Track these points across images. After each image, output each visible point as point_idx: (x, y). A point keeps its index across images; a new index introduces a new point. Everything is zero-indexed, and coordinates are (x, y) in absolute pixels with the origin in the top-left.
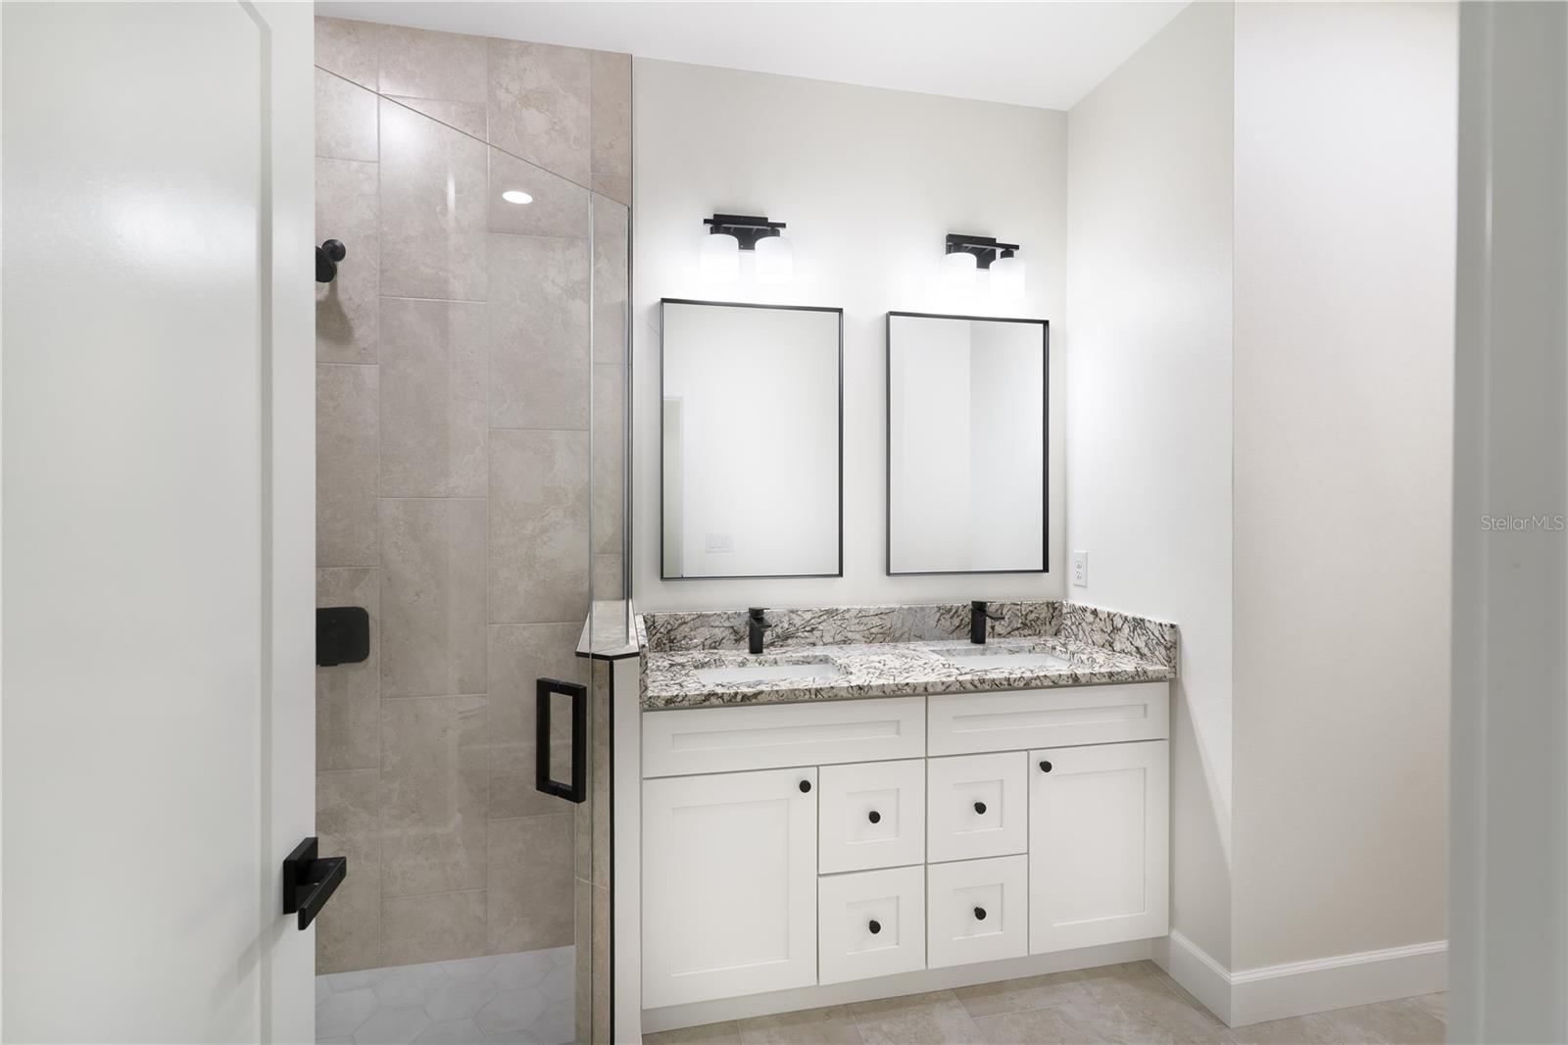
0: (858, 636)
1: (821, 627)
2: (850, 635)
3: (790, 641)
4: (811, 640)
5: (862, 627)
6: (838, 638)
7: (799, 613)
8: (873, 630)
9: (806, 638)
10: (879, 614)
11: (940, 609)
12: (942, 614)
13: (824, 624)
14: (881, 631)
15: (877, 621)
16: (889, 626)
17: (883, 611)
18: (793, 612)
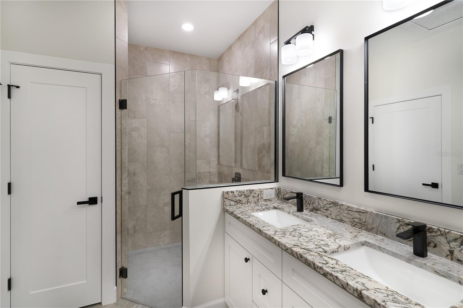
0: (347, 220)
1: (330, 209)
2: (343, 218)
3: (318, 212)
4: (327, 214)
5: (349, 216)
6: (338, 218)
7: (322, 200)
8: (355, 220)
9: (325, 212)
10: (359, 212)
11: (399, 221)
12: (401, 225)
13: (332, 208)
14: (360, 222)
15: (357, 215)
16: (364, 220)
17: (360, 211)
18: (319, 198)
